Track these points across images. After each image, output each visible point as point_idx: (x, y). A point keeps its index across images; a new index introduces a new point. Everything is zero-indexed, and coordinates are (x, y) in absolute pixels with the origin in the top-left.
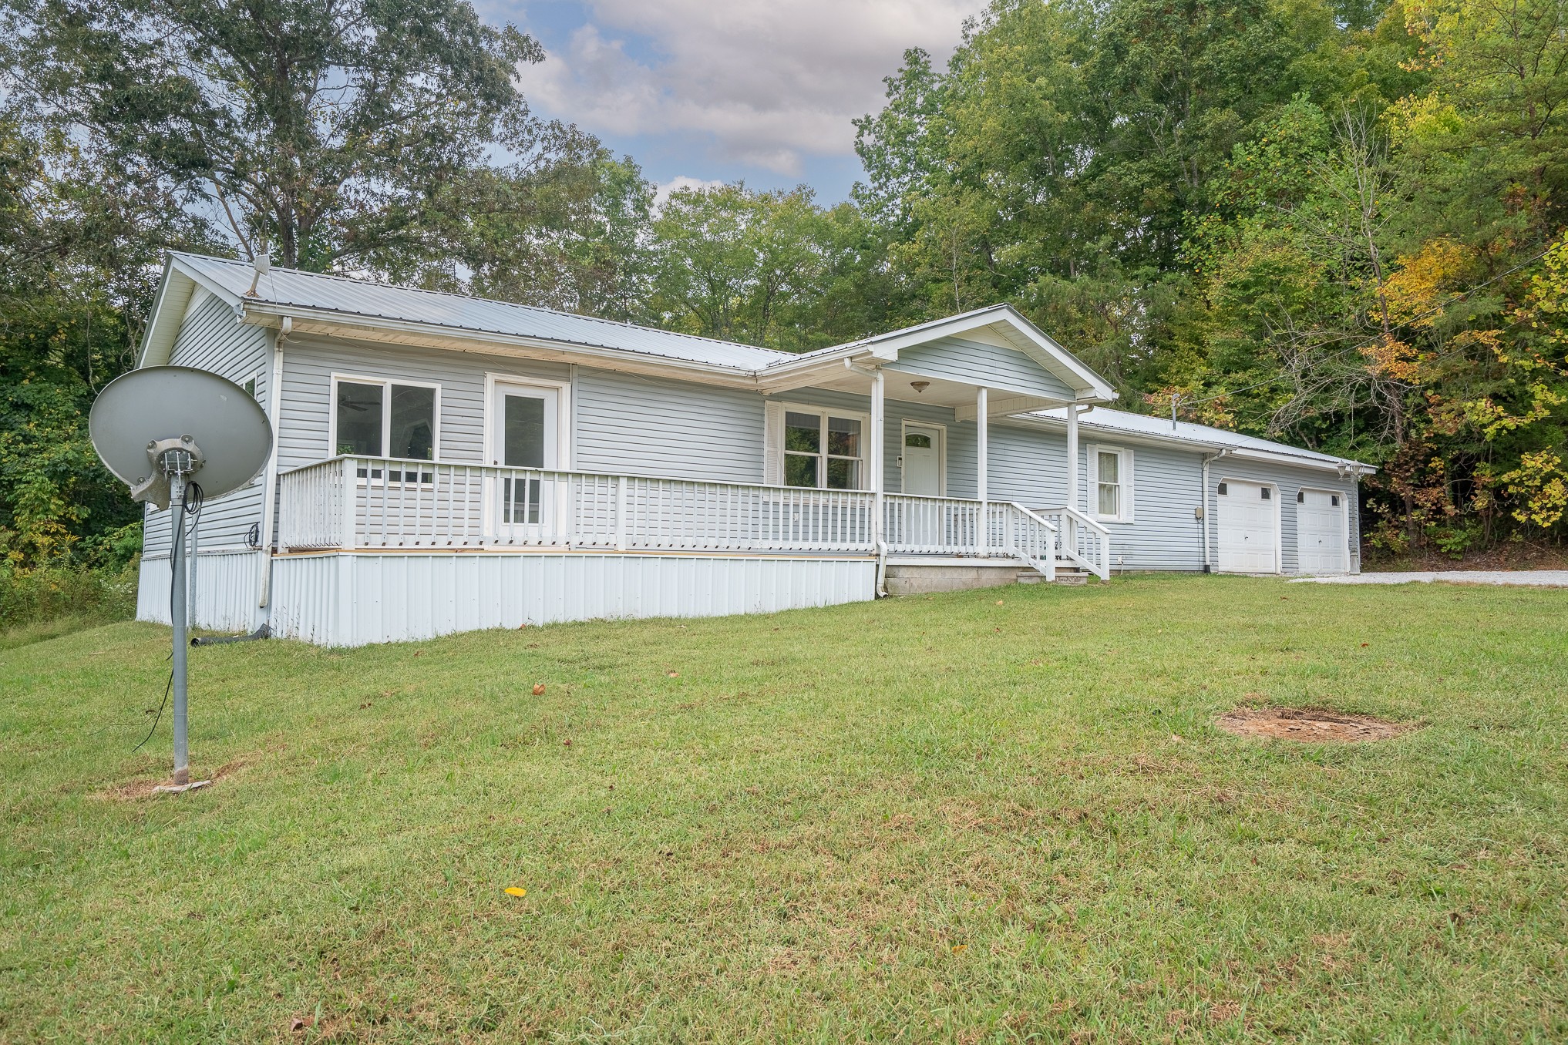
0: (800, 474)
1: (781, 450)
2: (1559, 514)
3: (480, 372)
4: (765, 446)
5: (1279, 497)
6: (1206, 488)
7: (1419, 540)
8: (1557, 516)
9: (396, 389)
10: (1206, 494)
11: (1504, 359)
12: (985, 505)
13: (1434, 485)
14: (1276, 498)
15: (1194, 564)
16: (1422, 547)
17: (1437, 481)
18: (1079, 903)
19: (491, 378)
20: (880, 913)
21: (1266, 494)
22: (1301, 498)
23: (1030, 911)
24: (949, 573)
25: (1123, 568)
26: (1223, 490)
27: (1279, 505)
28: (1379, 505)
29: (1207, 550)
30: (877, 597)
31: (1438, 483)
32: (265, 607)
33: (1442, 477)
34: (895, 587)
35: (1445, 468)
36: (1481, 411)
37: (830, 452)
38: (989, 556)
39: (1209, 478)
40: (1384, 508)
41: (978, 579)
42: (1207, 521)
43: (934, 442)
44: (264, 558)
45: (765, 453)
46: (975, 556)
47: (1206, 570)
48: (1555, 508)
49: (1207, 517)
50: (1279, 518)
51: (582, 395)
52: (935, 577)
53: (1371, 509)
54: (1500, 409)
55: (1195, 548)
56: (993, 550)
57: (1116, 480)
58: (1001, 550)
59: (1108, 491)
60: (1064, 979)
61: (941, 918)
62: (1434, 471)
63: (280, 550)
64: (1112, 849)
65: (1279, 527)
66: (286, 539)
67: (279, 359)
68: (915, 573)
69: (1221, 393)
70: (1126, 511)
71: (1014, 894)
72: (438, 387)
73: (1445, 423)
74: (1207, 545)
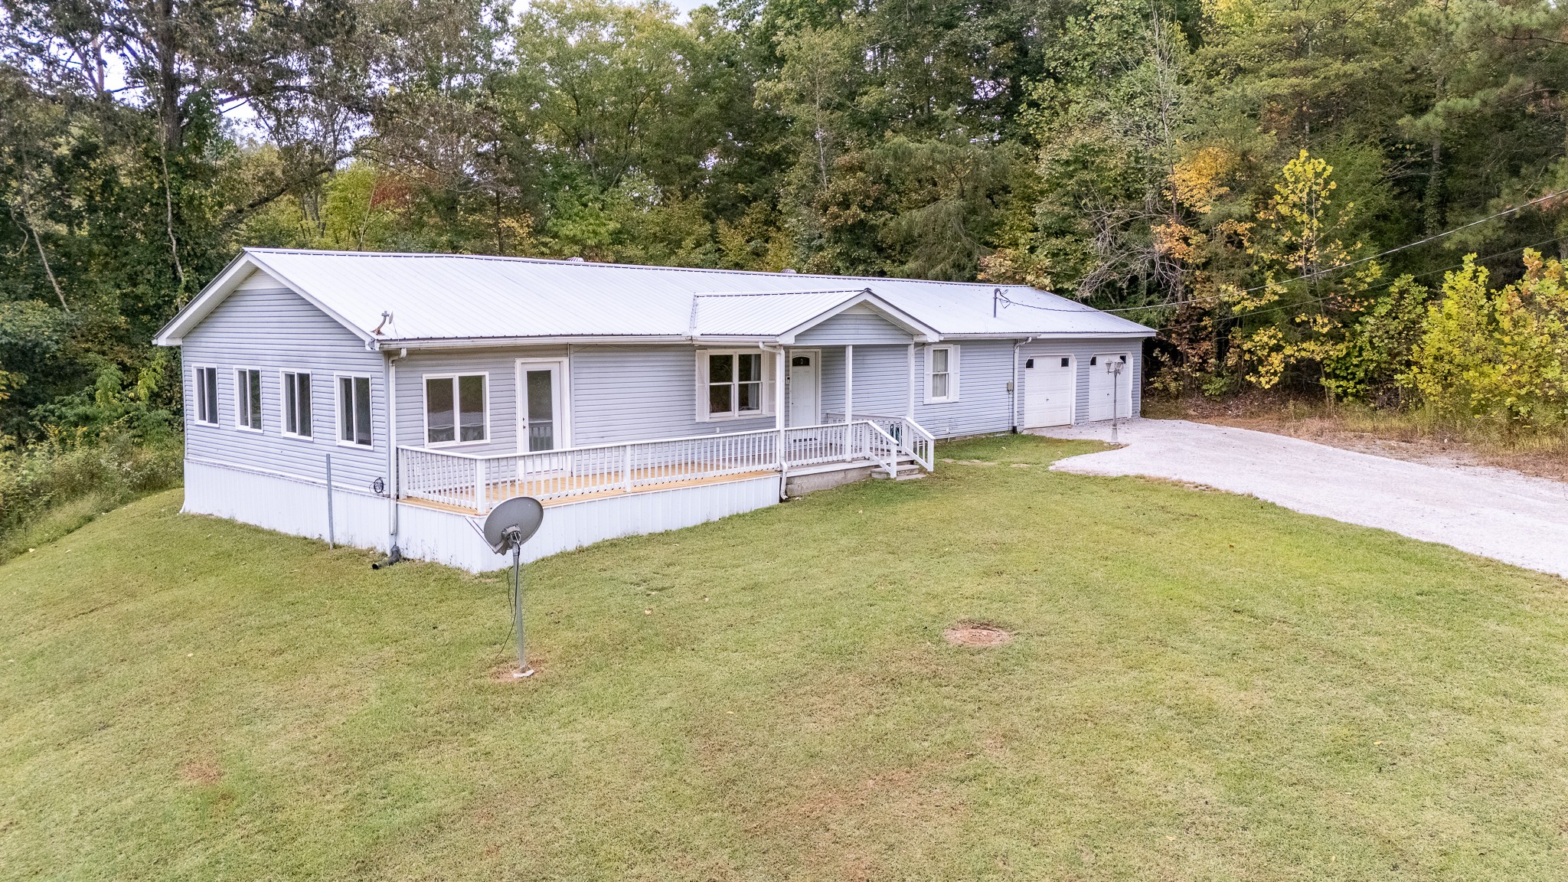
0: (719, 401)
1: (708, 384)
2: (1277, 379)
3: (511, 359)
4: (697, 383)
5: (1075, 364)
6: (1016, 366)
7: (1191, 383)
8: (1276, 380)
9: (461, 378)
10: (1016, 371)
11: (1250, 251)
12: (850, 427)
13: (1204, 339)
14: (1073, 364)
15: (1005, 426)
16: (1192, 389)
17: (1207, 336)
18: (887, 709)
19: (519, 361)
20: (836, 714)
21: (1065, 363)
22: (1093, 362)
23: (876, 711)
24: (826, 477)
25: (950, 436)
26: (1030, 364)
27: (1075, 371)
28: (1163, 355)
29: (1016, 414)
30: (781, 500)
31: (1207, 338)
32: (395, 534)
33: (1211, 333)
34: (792, 490)
35: (1213, 326)
36: (1230, 292)
37: (740, 380)
38: (853, 460)
39: (1019, 357)
40: (1165, 358)
41: (845, 478)
42: (1016, 391)
43: (812, 362)
44: (393, 503)
45: (697, 387)
46: (844, 461)
47: (1014, 430)
48: (1275, 374)
49: (1016, 388)
50: (1075, 381)
51: (577, 365)
52: (818, 481)
53: (1157, 357)
54: (1244, 293)
55: (1006, 414)
56: (855, 456)
57: (946, 370)
58: (860, 455)
59: (941, 377)
60: (883, 727)
61: (852, 714)
62: (1205, 327)
63: (401, 497)
64: (899, 690)
65: (1074, 388)
66: (404, 490)
67: (393, 370)
68: (805, 480)
69: (1042, 259)
70: (953, 394)
71: (871, 706)
72: (486, 374)
73: (1205, 298)
74: (1016, 410)
